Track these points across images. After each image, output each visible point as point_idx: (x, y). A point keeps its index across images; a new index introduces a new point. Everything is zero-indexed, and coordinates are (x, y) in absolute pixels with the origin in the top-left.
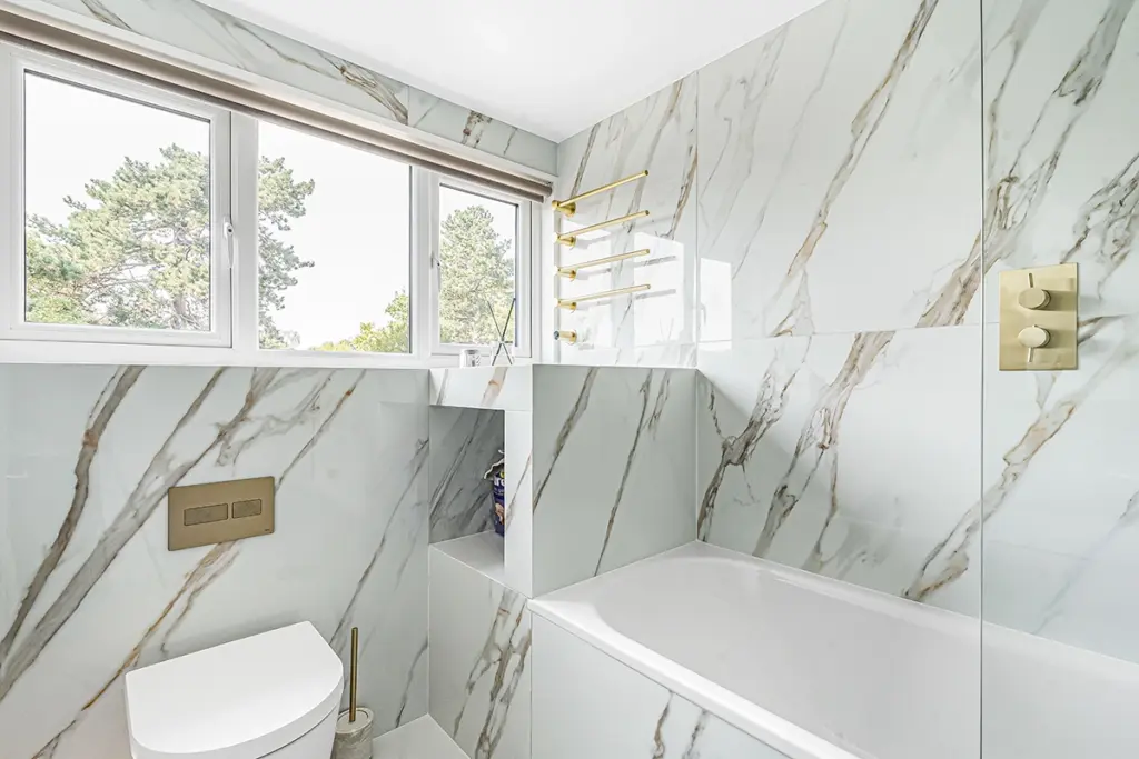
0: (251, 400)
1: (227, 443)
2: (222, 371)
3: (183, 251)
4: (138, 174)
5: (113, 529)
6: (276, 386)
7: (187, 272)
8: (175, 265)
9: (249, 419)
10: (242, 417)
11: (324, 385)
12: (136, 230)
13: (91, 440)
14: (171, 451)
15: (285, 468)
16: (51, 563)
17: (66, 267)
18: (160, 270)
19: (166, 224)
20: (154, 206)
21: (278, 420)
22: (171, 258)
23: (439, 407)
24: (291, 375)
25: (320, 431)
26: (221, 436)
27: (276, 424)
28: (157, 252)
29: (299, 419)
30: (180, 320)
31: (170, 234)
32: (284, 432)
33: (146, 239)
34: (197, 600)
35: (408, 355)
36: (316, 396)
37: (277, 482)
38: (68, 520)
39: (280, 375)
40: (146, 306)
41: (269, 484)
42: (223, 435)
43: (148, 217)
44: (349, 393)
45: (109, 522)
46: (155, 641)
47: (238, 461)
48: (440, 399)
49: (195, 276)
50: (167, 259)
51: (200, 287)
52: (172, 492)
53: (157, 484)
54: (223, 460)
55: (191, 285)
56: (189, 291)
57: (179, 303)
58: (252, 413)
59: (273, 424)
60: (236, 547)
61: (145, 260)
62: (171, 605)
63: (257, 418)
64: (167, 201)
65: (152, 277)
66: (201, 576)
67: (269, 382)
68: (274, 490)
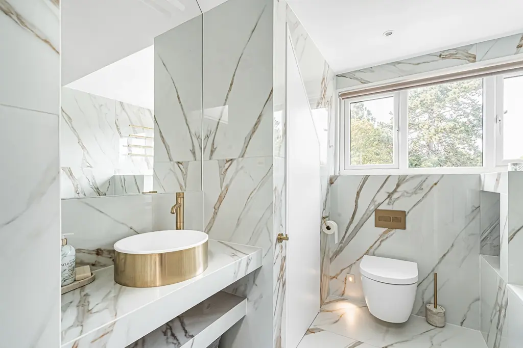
0: (398, 186)
1: (390, 198)
2: (389, 176)
3: (431, 122)
4: (413, 94)
5: (362, 218)
6: (406, 181)
7: (433, 131)
8: (428, 129)
9: (397, 192)
10: (395, 191)
11: (425, 181)
12: (412, 118)
13: (358, 194)
14: (375, 199)
15: (409, 209)
16: (351, 223)
17: (389, 138)
18: (421, 132)
19: (425, 112)
20: (419, 106)
21: (407, 193)
22: (427, 126)
23: (483, 191)
24: (412, 177)
25: (423, 197)
26: (389, 196)
27: (407, 194)
28: (420, 125)
29: (415, 193)
30: (430, 153)
31: (426, 116)
32: (410, 196)
33: (417, 120)
34: (382, 243)
35: (481, 167)
36: (421, 185)
37: (407, 213)
38: (354, 213)
39: (408, 177)
40: (417, 148)
41: (404, 214)
42: (390, 196)
43: (418, 111)
44: (436, 184)
45: (361, 216)
46: (372, 250)
47: (394, 204)
48: (483, 188)
49: (437, 132)
50: (425, 127)
51: (439, 137)
52: (376, 210)
53: (372, 208)
54: (390, 204)
55: (434, 136)
56: (434, 140)
57: (430, 145)
58: (398, 190)
59: (405, 194)
60: (394, 231)
61: (416, 129)
62: (376, 242)
63: (401, 191)
64: (424, 102)
65: (418, 136)
66: (384, 236)
67: (404, 179)
68: (405, 216)
